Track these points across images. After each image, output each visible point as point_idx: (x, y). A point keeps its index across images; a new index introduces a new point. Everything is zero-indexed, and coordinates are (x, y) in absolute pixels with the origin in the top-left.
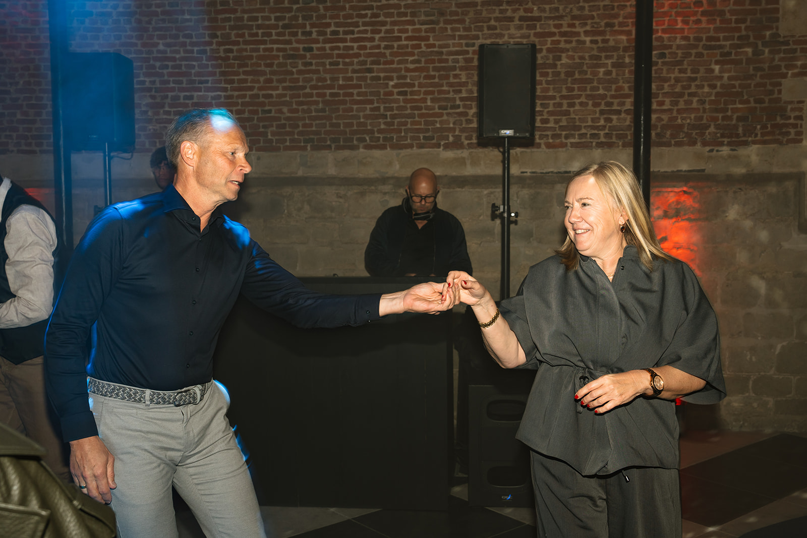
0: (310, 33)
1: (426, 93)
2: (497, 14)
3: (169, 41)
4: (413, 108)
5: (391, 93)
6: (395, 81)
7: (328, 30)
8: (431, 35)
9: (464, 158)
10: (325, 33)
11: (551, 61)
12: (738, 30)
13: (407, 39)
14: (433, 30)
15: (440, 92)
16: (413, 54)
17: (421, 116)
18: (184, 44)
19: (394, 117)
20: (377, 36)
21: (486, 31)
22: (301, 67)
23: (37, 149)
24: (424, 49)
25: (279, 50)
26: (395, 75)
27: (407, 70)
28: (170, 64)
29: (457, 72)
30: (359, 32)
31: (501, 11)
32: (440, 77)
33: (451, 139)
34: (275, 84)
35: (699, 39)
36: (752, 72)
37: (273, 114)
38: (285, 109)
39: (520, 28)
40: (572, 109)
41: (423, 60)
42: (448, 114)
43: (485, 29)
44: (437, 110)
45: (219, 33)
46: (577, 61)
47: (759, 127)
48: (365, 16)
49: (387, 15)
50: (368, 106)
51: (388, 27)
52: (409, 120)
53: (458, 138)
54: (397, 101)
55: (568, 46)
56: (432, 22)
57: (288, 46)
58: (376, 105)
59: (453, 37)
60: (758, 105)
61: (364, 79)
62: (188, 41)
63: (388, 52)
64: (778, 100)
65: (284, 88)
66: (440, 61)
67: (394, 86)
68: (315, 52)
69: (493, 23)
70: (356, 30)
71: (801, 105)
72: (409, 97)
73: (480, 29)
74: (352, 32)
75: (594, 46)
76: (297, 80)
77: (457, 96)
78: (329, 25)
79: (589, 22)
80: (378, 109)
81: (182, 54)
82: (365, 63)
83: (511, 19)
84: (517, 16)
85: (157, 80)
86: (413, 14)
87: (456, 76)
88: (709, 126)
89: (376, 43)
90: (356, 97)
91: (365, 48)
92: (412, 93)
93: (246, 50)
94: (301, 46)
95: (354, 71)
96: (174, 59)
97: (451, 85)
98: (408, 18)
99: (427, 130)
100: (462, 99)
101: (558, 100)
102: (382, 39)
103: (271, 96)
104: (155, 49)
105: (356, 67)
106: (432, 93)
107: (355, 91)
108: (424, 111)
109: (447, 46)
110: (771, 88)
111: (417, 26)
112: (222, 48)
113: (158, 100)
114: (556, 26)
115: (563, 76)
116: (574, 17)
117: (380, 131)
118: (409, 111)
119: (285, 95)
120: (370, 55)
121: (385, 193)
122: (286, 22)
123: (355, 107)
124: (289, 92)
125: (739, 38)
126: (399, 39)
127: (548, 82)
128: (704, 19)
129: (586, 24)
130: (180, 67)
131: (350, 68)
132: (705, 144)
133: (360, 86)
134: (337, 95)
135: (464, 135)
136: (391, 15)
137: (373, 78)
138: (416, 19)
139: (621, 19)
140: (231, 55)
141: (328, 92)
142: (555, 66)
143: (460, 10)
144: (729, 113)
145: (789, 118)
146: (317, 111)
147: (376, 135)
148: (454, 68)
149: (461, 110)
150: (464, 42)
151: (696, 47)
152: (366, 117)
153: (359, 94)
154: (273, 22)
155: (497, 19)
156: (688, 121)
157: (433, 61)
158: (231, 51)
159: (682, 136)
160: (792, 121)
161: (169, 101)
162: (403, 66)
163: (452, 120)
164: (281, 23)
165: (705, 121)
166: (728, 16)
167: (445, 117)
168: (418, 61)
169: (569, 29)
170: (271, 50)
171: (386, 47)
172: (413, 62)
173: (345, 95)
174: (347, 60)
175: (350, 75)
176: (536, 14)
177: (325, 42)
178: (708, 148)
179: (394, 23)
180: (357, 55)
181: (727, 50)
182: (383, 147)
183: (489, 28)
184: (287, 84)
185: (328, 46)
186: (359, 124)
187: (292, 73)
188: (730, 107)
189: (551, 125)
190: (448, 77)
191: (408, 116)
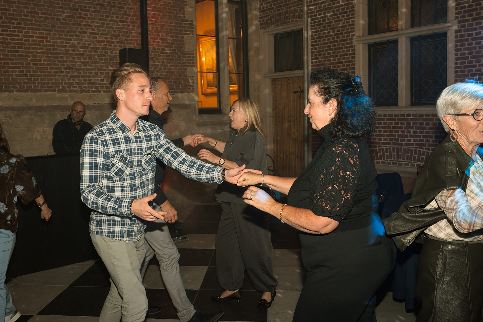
1: (47, 65)
2: (79, 30)
4: (41, 72)
5: (29, 64)
6: (31, 58)
8: (49, 36)
9: (67, 97)
11: (103, 54)
12: (172, 47)
13: (36, 37)
14: (49, 34)
15: (54, 65)
16: (40, 45)
17: (45, 76)
19: (31, 76)
20: (21, 34)
21: (74, 37)
24: (45, 43)
26: (31, 55)
27: (37, 53)
29: (62, 55)
30: (11, 31)
31: (81, 29)
32: (54, 57)
33: (61, 88)
35: (159, 49)
36: (177, 64)
39: (90, 37)
41: (45, 48)
42: (58, 76)
43: (74, 36)
44: (53, 74)
46: (114, 54)
47: (180, 86)
48: (14, 23)
49: (25, 24)
50: (17, 70)
51: (26, 30)
52: (39, 78)
53: (64, 87)
54: (33, 68)
55: (110, 47)
56: (49, 30)
58: (21, 69)
59: (60, 39)
60: (180, 77)
61: (15, 56)
63: (27, 43)
64: (186, 76)
66: (53, 49)
67: (30, 60)
69: (77, 33)
70: (9, 30)
71: (193, 78)
72: (39, 66)
73: (72, 36)
74: (7, 31)
77: (62, 67)
79: (118, 37)
80: (23, 71)
82: (14, 47)
83: (86, 33)
84: (88, 31)
86: (39, 25)
87: (61, 57)
89: (20, 38)
90: (10, 65)
91: (14, 39)
92: (40, 64)
95: (9, 51)
97: (59, 61)
98: (37, 27)
99: (49, 83)
100: (65, 69)
101: (107, 71)
102: (23, 36)
105: (10, 49)
106: (50, 65)
107: (10, 62)
108: (47, 73)
109: (56, 42)
110: (183, 71)
111: (41, 31)
114: (105, 38)
115: (108, 60)
116: (112, 35)
117: (24, 83)
118: (39, 73)
120: (17, 43)
121: (31, 115)
123: (10, 70)
125: (173, 50)
126: (32, 37)
127: (103, 63)
128: (160, 41)
129: (117, 38)
131: (7, 49)
133: (12, 59)
135: (66, 86)
136: (28, 24)
137: (19, 56)
138: (41, 28)
139: (130, 38)
142: (105, 56)
143: (62, 26)
144: (171, 80)
145: (190, 83)
147: (22, 85)
148: (60, 54)
149: (64, 74)
150: (64, 41)
151: (158, 52)
152: (16, 75)
153: (12, 63)
155: (79, 32)
157: (50, 49)
160: (191, 84)
162: (35, 51)
163: (60, 78)
166: (168, 41)
167: (57, 77)
168: (43, 49)
169: (110, 40)
171: (26, 40)
172: (40, 49)
173: (4, 63)
174: (5, 45)
175: (7, 53)
176: (96, 32)
179: (30, 29)
180: (10, 43)
181: (169, 54)
182: (27, 91)
183: (76, 36)
186: (13, 79)
188: (171, 77)
189: (105, 82)
190: (57, 58)
191: (38, 76)
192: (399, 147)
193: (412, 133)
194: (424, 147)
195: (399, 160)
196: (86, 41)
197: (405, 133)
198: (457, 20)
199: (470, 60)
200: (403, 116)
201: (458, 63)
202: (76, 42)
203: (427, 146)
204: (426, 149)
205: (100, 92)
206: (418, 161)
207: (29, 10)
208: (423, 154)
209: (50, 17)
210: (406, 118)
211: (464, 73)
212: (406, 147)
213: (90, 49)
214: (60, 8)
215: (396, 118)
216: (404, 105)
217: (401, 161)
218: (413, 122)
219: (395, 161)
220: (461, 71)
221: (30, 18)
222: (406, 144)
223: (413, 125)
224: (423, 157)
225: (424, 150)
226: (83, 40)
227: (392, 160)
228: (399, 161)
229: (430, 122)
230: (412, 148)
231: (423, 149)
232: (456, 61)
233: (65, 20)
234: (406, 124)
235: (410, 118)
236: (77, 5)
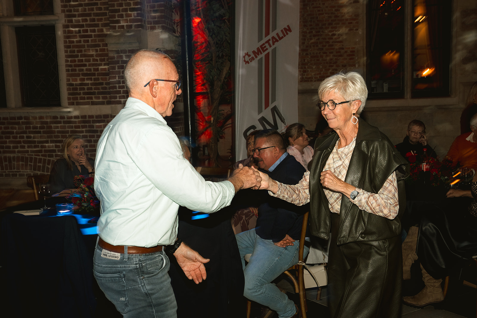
192: (12, 155)
193: (25, 139)
194: (40, 154)
195: (13, 170)
197: (17, 139)
198: (63, 15)
199: (80, 58)
200: (14, 118)
201: (68, 60)
203: (43, 152)
204: (42, 155)
206: (35, 169)
208: (40, 162)
210: (17, 121)
211: (75, 72)
212: (20, 155)
215: (6, 121)
216: (13, 106)
217: (15, 172)
218: (25, 125)
219: (8, 172)
220: (72, 70)
222: (19, 152)
223: (25, 129)
224: (40, 164)
225: (41, 157)
227: (5, 170)
228: (13, 172)
229: (45, 125)
230: (27, 156)
231: (39, 155)
232: (66, 59)
234: (17, 128)
235: (22, 121)
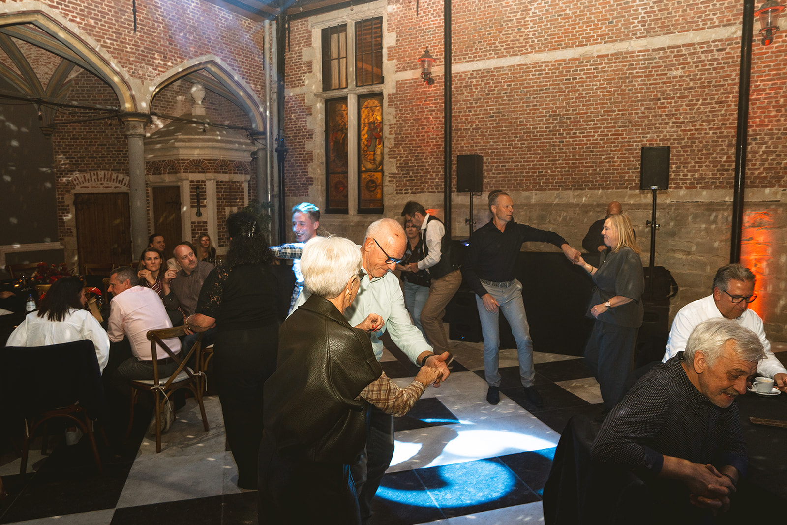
0: (563, 134)
1: (621, 162)
2: (660, 121)
3: (495, 140)
4: (614, 170)
5: (603, 162)
6: (605, 156)
7: (572, 132)
8: (624, 133)
10: (570, 134)
11: (689, 144)
13: (611, 135)
14: (625, 130)
16: (614, 143)
17: (618, 173)
18: (502, 141)
19: (604, 174)
20: (596, 135)
21: (654, 130)
22: (557, 150)
23: (436, 191)
24: (620, 140)
25: (547, 142)
26: (605, 153)
27: (611, 150)
28: (496, 151)
30: (587, 133)
31: (663, 120)
33: (634, 185)
34: (545, 159)
37: (543, 173)
38: (549, 171)
39: (673, 127)
40: (701, 169)
41: (620, 145)
42: (633, 172)
43: (654, 129)
44: (627, 170)
45: (518, 136)
46: (705, 143)
48: (590, 125)
50: (591, 169)
51: (602, 130)
52: (612, 176)
53: (637, 184)
54: (606, 166)
55: (699, 136)
56: (625, 126)
57: (552, 141)
58: (595, 168)
59: (636, 133)
61: (589, 155)
62: (504, 140)
63: (601, 142)
65: (549, 161)
66: (629, 146)
67: (604, 159)
68: (565, 143)
69: (657, 125)
70: (586, 131)
72: (612, 164)
73: (651, 129)
74: (584, 133)
75: (715, 136)
76: (556, 157)
77: (638, 163)
78: (572, 130)
79: (712, 123)
80: (596, 170)
81: (501, 146)
82: (590, 147)
83: (668, 123)
84: (671, 122)
85: (490, 158)
86: (615, 123)
87: (637, 153)
88: (783, 177)
89: (596, 138)
90: (584, 164)
91: (590, 140)
92: (614, 162)
93: (531, 143)
94: (558, 140)
95: (584, 152)
96: (497, 149)
97: (634, 157)
98: (613, 125)
99: (621, 181)
102: (599, 136)
103: (542, 165)
104: (489, 144)
105: (585, 150)
106: (624, 161)
107: (584, 162)
108: (619, 171)
109: (633, 138)
111: (617, 129)
112: (520, 142)
113: (490, 167)
114: (693, 126)
115: (696, 151)
116: (703, 121)
117: (597, 181)
118: (612, 171)
119: (550, 164)
120: (593, 144)
121: (598, 212)
122: (551, 129)
123: (584, 169)
124: (551, 163)
126: (607, 135)
127: (687, 155)
129: (710, 124)
130: (500, 152)
131: (582, 150)
132: (780, 186)
133: (587, 159)
134: (575, 163)
136: (604, 124)
137: (593, 155)
138: (616, 125)
139: (731, 121)
140: (524, 146)
141: (571, 162)
142: (692, 147)
143: (640, 120)
146: (565, 171)
147: (595, 183)
148: (636, 149)
150: (642, 136)
151: (777, 134)
152: (589, 174)
153: (586, 163)
154: (544, 129)
155: (660, 124)
156: (770, 174)
157: (625, 146)
158: (524, 144)
159: (766, 182)
161: (494, 168)
162: (609, 149)
163: (635, 175)
164: (548, 130)
165: (781, 174)
167: (631, 174)
168: (617, 146)
169: (700, 127)
170: (543, 143)
171: (601, 140)
172: (614, 147)
173: (579, 163)
174: (581, 146)
175: (582, 153)
176: (682, 120)
177: (570, 138)
178: (782, 189)
179: (605, 128)
180: (586, 144)
182: (598, 189)
183: (656, 128)
184: (551, 159)
185: (571, 140)
186: (586, 178)
187: (554, 154)
189: (689, 177)
190: (633, 154)
191: (611, 173)
196: (667, 132)
202: (655, 135)
205: (681, 188)
207: (606, 109)
209: (627, 112)
213: (672, 141)
214: (638, 101)
221: (606, 117)
226: (663, 132)
233: (643, 113)
236: (659, 95)
